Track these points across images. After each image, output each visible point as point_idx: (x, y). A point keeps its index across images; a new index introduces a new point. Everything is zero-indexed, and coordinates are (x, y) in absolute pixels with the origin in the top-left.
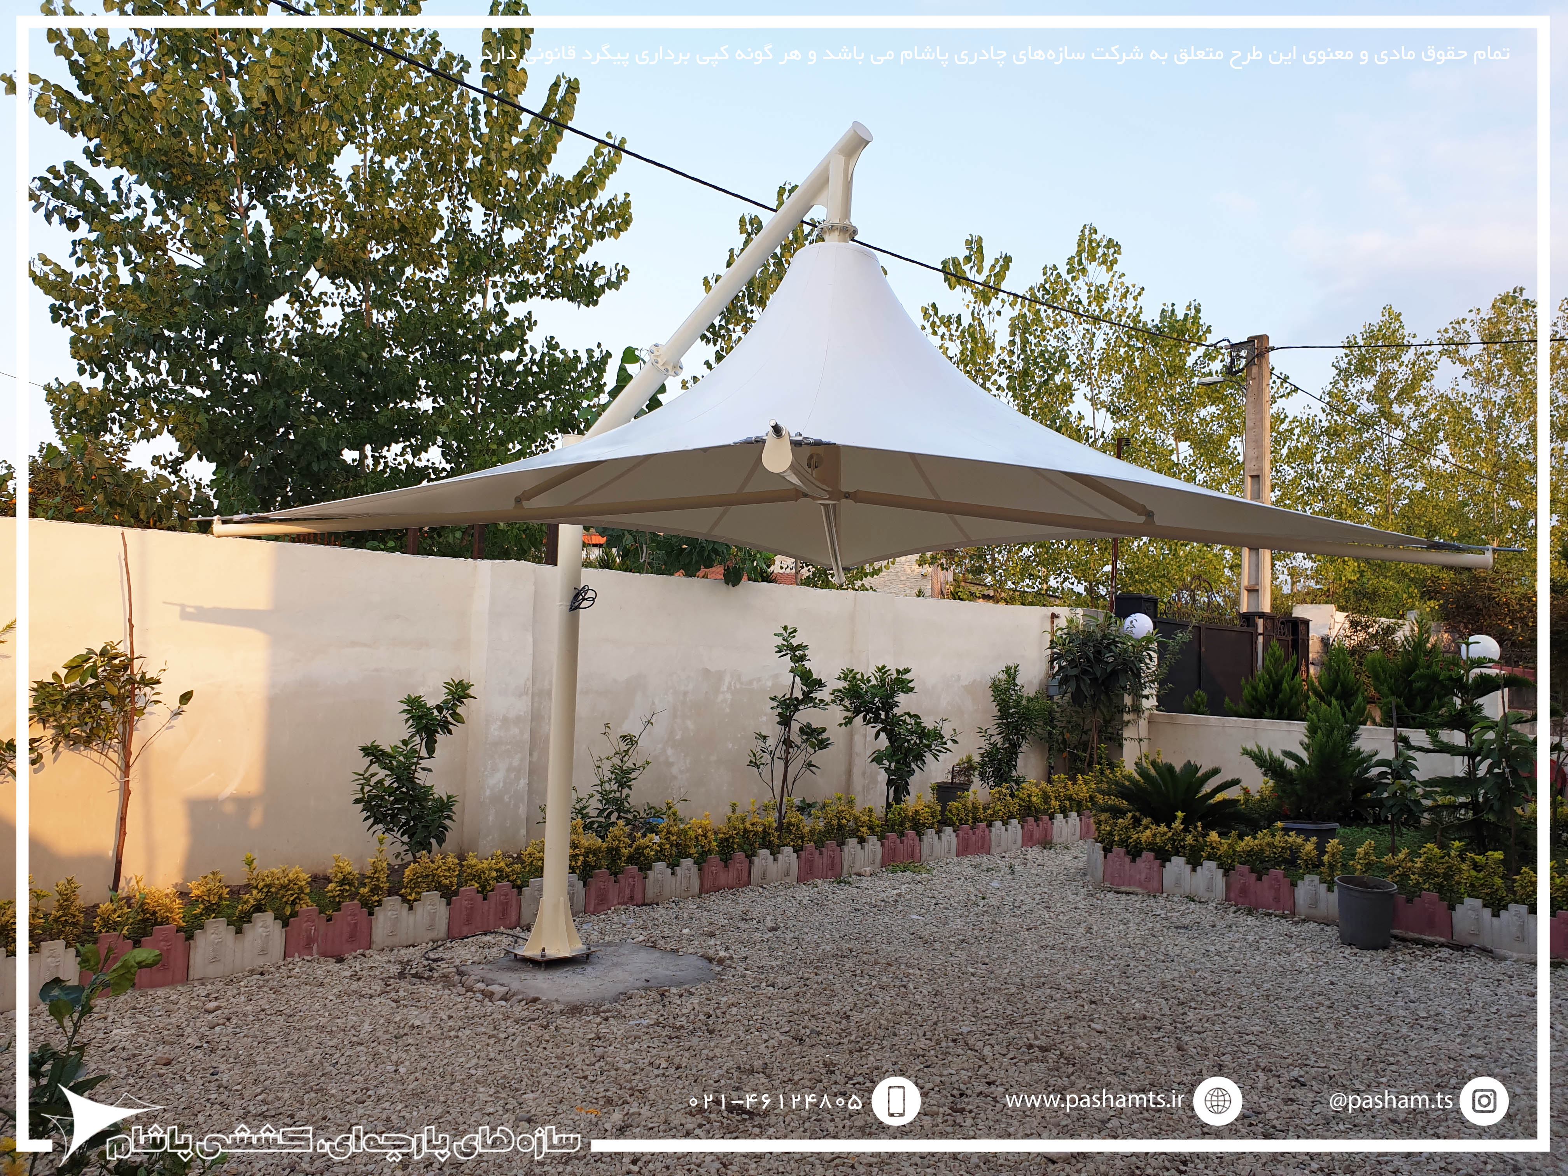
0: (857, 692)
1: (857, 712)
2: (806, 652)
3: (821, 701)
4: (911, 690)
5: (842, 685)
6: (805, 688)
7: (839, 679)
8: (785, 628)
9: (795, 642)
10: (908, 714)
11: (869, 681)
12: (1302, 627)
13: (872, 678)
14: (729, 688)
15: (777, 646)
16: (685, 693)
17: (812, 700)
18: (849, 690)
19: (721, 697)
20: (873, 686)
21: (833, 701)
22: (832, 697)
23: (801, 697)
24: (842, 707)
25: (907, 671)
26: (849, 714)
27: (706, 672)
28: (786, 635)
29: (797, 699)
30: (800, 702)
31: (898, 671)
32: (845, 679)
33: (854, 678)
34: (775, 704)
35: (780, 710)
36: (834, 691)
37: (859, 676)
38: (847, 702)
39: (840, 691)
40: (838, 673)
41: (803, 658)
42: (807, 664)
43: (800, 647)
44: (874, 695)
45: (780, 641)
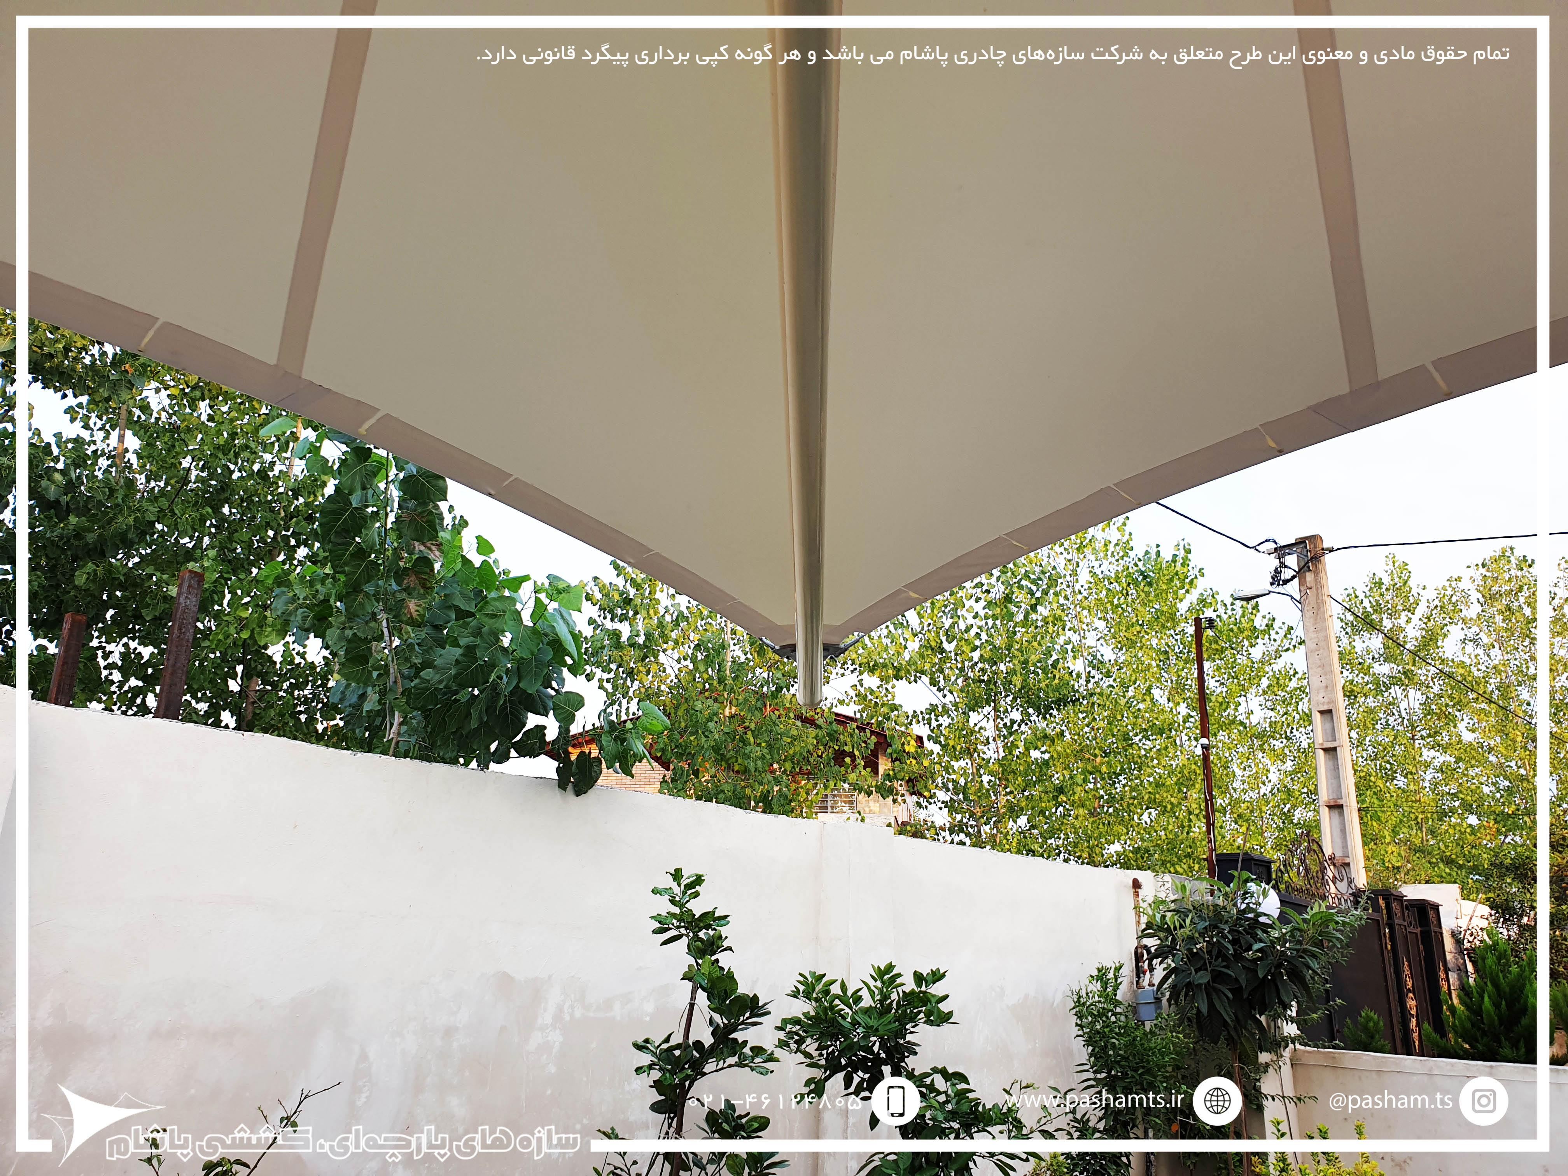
0: (833, 1022)
1: (833, 1067)
2: (724, 931)
3: (758, 1050)
4: (946, 1018)
5: (801, 1008)
6: (717, 1018)
7: (795, 995)
8: (677, 875)
9: (697, 907)
10: (944, 1072)
11: (858, 999)
12: (1431, 914)
13: (865, 993)
14: (558, 1017)
15: (657, 918)
16: (449, 1032)
17: (736, 1047)
18: (816, 1020)
19: (536, 1039)
20: (867, 1011)
21: (783, 1044)
22: (782, 1035)
23: (708, 1040)
24: (800, 1057)
25: (937, 976)
26: (818, 1074)
27: (505, 981)
28: (677, 890)
29: (698, 1044)
30: (706, 1053)
31: (919, 978)
32: (808, 996)
33: (827, 992)
34: (646, 1059)
35: (656, 1075)
36: (785, 1021)
37: (835, 989)
38: (811, 1046)
39: (796, 1021)
40: (792, 982)
41: (713, 946)
42: (725, 960)
43: (709, 919)
44: (871, 1030)
45: (664, 906)
